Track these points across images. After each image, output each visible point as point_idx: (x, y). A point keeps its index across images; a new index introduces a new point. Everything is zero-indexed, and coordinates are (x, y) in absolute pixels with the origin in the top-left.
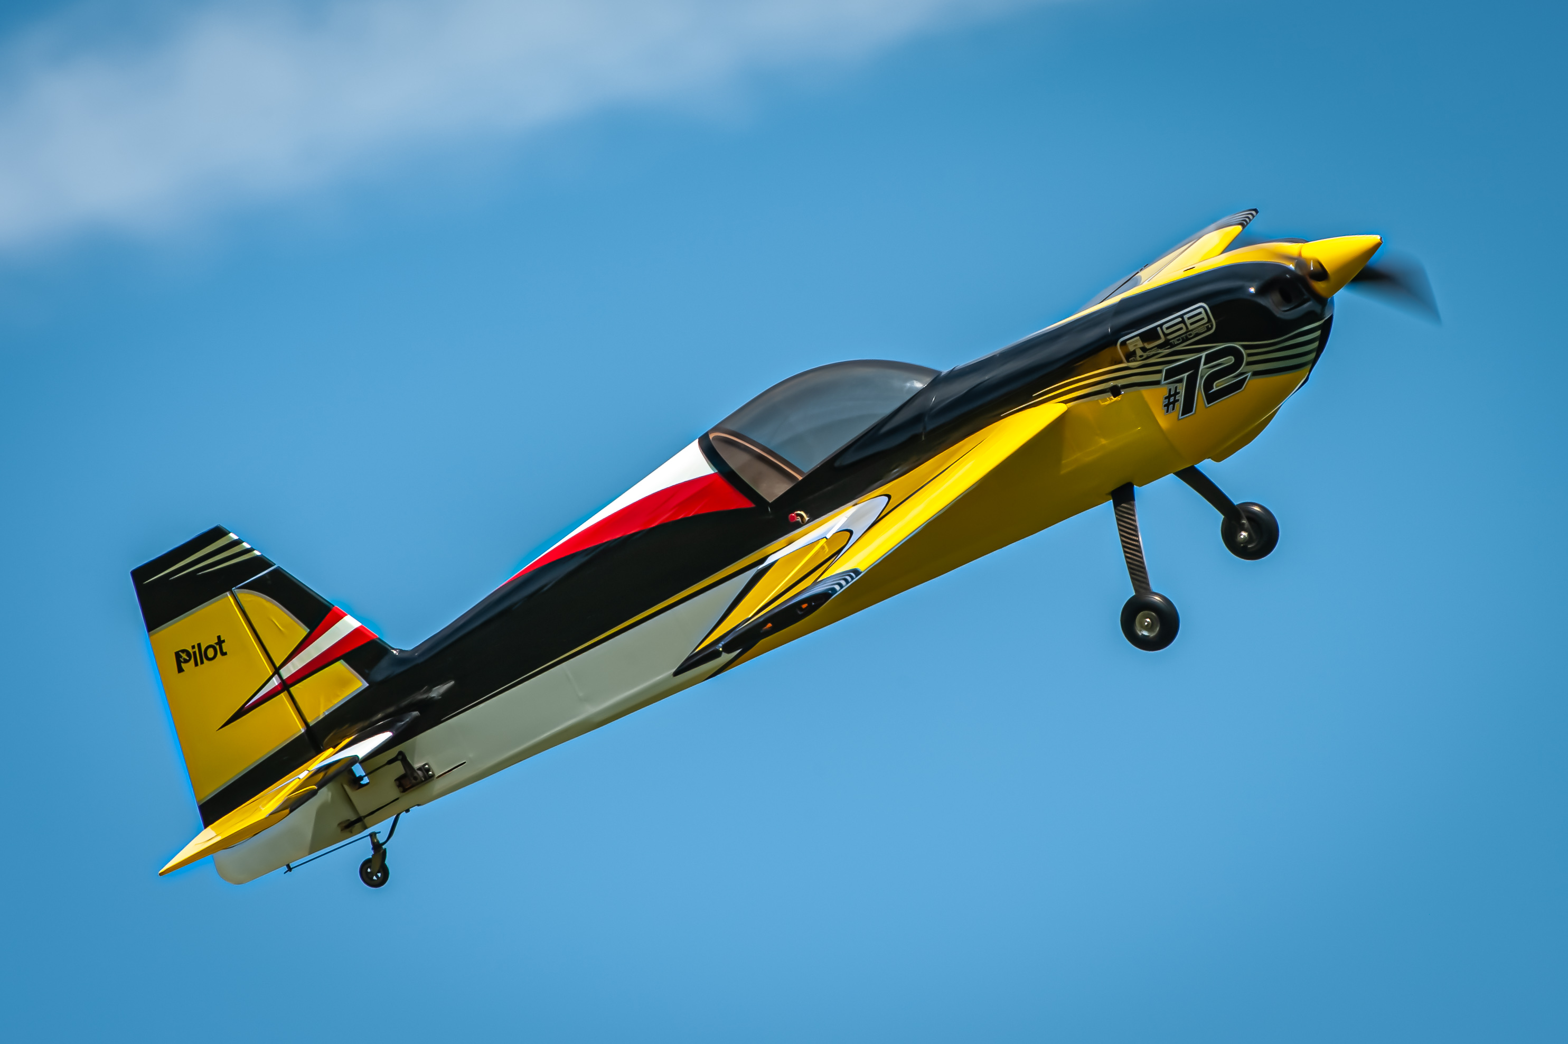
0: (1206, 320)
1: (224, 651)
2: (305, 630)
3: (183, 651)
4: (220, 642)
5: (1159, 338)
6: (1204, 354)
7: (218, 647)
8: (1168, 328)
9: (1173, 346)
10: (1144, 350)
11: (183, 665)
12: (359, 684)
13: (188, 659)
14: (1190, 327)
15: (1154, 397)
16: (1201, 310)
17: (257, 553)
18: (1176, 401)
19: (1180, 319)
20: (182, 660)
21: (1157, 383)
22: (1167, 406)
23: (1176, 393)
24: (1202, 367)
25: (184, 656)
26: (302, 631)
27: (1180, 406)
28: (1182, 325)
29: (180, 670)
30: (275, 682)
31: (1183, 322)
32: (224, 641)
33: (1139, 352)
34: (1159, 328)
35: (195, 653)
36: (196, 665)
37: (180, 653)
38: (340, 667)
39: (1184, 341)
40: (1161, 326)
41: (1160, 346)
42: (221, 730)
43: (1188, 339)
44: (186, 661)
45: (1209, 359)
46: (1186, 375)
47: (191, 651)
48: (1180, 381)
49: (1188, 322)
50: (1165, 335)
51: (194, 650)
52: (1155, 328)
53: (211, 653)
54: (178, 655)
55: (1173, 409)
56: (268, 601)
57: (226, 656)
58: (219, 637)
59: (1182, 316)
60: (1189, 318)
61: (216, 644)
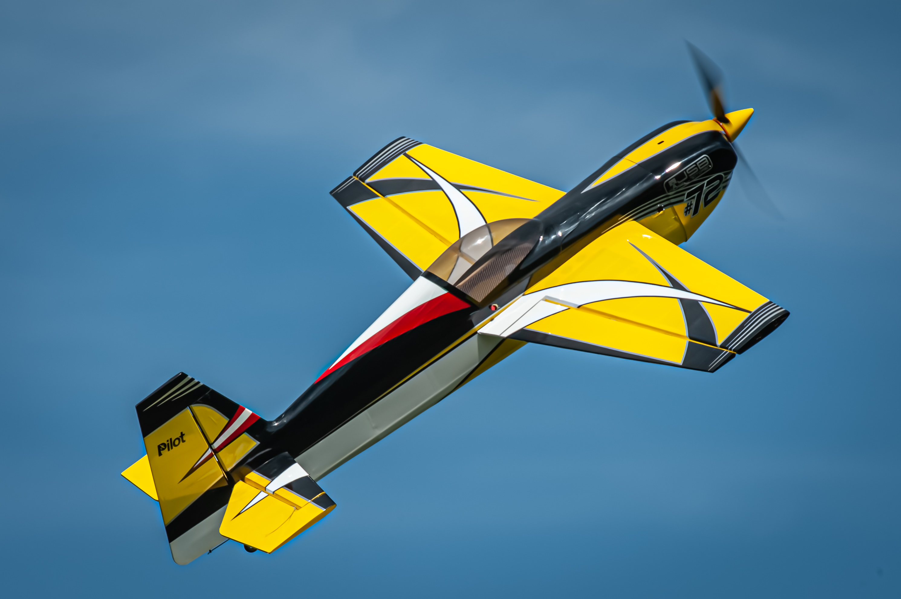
0: (708, 163)
1: (184, 439)
2: (227, 419)
3: (162, 444)
4: (182, 435)
5: (685, 177)
6: (706, 182)
7: (181, 438)
8: (689, 171)
9: (691, 180)
10: (677, 184)
11: (162, 452)
12: (255, 443)
13: (164, 447)
14: (700, 168)
15: (680, 208)
16: (705, 158)
17: (201, 384)
18: (691, 209)
19: (695, 165)
20: (161, 449)
21: (682, 201)
22: (686, 212)
23: (691, 204)
24: (705, 188)
25: (163, 447)
26: (225, 421)
27: (692, 211)
28: (696, 168)
29: (160, 454)
30: (210, 451)
31: (697, 166)
32: (184, 435)
33: (675, 186)
34: (685, 172)
35: (168, 444)
36: (169, 450)
37: (161, 446)
38: (245, 436)
39: (697, 176)
40: (685, 170)
41: (686, 181)
42: (181, 482)
43: (699, 175)
44: (163, 449)
45: (708, 183)
46: (696, 194)
47: (166, 443)
48: (694, 198)
49: (699, 166)
50: (688, 175)
51: (168, 442)
52: (683, 172)
53: (177, 442)
54: (159, 447)
55: (689, 213)
56: (208, 408)
57: (185, 443)
58: (182, 433)
59: (695, 163)
60: (700, 164)
61: (180, 437)
